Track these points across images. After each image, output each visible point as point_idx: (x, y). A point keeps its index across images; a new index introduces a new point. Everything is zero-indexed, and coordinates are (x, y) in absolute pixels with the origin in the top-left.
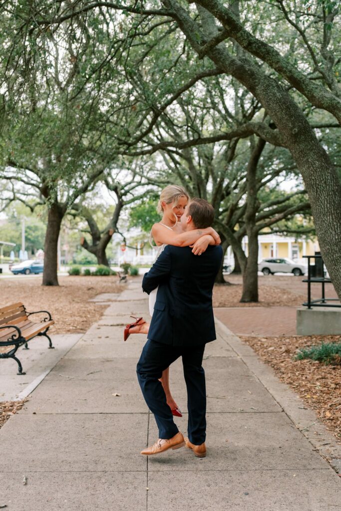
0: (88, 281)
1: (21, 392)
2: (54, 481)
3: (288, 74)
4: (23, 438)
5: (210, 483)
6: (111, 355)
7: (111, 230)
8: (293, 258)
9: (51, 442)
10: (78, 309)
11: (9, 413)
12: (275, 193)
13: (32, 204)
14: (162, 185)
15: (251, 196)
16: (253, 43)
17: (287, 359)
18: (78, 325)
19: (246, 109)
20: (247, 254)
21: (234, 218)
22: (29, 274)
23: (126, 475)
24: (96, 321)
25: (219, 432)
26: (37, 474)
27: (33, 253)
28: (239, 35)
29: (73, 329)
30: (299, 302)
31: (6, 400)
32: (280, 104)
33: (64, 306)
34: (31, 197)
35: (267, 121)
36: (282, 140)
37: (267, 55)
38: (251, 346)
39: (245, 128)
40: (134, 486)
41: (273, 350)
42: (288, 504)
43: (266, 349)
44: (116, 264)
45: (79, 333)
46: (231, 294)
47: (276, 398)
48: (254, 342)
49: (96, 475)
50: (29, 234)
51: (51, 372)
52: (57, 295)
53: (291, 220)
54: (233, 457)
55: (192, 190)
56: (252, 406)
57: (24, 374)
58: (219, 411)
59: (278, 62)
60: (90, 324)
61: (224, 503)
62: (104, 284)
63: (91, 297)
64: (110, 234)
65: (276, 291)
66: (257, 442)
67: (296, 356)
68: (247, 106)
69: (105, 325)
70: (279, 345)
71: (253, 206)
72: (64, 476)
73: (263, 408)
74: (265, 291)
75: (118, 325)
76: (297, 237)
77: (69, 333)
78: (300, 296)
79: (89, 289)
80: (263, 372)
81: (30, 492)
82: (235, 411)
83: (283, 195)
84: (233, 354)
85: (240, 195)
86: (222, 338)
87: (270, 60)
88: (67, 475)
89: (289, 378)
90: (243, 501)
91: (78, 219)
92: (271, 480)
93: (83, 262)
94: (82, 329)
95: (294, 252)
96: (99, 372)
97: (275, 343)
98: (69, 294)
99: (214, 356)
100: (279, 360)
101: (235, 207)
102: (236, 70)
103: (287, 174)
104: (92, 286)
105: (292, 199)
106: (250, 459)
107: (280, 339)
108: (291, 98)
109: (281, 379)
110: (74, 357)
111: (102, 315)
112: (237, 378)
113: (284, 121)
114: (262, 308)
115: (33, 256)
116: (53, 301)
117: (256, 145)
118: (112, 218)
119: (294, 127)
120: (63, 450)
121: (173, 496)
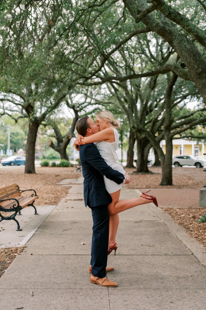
0: (55, 171)
1: (20, 241)
2: (50, 294)
3: (195, 34)
4: (27, 269)
5: (148, 296)
6: (77, 219)
7: (70, 136)
8: (195, 156)
9: (45, 272)
10: (51, 189)
11: (15, 254)
12: (183, 110)
13: (16, 117)
14: (106, 105)
15: (168, 113)
16: (172, 13)
17: (194, 222)
18: (52, 199)
19: (164, 53)
20: (165, 153)
21: (156, 127)
22: (13, 166)
23: (95, 291)
24: (63, 197)
25: (152, 266)
26: (39, 290)
27: (15, 151)
28: (163, 8)
29: (49, 202)
30: (200, 185)
31: (12, 246)
32: (189, 52)
33: (41, 187)
34: (15, 112)
35: (179, 62)
36: (190, 76)
37: (181, 21)
38: (169, 214)
39: (165, 68)
40: (100, 298)
41: (184, 216)
42: (198, 308)
43: (180, 215)
44: (72, 159)
45: (53, 205)
46: (154, 179)
47: (187, 246)
48: (171, 211)
49: (76, 291)
50: (13, 138)
51: (39, 229)
52: (35, 180)
53: (194, 129)
54: (162, 281)
55: (128, 109)
56: (172, 251)
57: (21, 230)
58: (150, 254)
59: (188, 26)
60: (60, 199)
61: (158, 308)
62: (66, 173)
63: (58, 182)
64: (70, 138)
65: (184, 178)
66: (177, 272)
67: (200, 220)
68: (165, 51)
69: (70, 200)
70: (188, 213)
71: (169, 120)
72: (56, 291)
73: (180, 253)
74: (176, 178)
75: (79, 200)
76: (198, 141)
77: (47, 205)
78: (201, 182)
79: (56, 176)
80: (178, 230)
81: (36, 300)
82: (161, 254)
83: (189, 112)
84: (157, 219)
85: (160, 112)
86: (149, 208)
87: (183, 24)
88: (58, 291)
89: (196, 234)
90: (170, 306)
91: (47, 127)
92: (187, 294)
93: (50, 158)
94: (55, 202)
95: (196, 152)
96: (70, 229)
97: (185, 212)
98: (43, 179)
99: (145, 220)
100: (188, 222)
101: (156, 120)
102: (160, 30)
103: (191, 97)
104: (58, 174)
105: (195, 115)
106: (173, 283)
107: (188, 210)
108: (196, 49)
109: (190, 235)
110: (52, 220)
111: (67, 193)
112: (161, 234)
113: (192, 64)
114: (175, 189)
115: (15, 153)
116: (33, 184)
117: (171, 78)
118: (70, 127)
119: (199, 68)
120: (53, 276)
121: (125, 303)
